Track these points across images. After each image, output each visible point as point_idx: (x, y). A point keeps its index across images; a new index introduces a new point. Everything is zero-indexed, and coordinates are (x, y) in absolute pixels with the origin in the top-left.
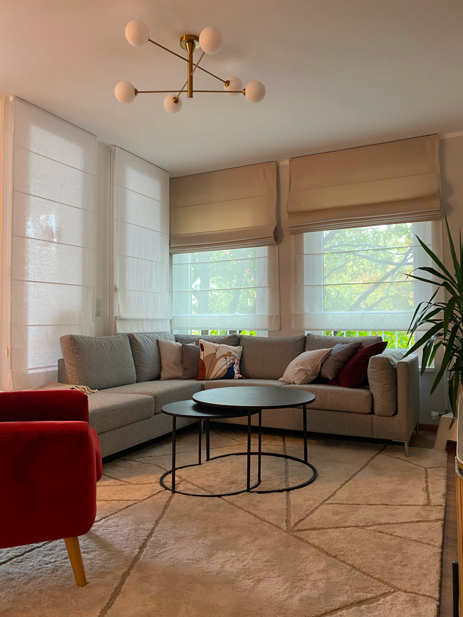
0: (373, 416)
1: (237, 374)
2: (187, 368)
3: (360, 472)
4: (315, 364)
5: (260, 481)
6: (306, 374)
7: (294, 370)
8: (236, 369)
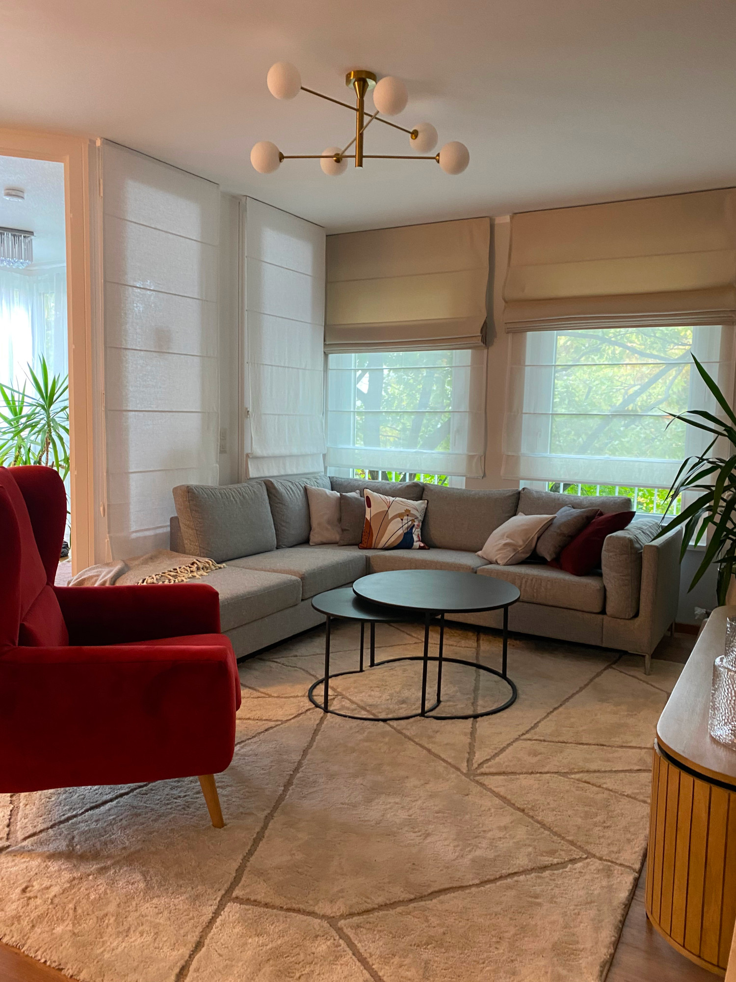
0: (605, 616)
1: (417, 541)
2: (347, 530)
3: (577, 695)
4: (529, 538)
5: (439, 701)
6: (514, 550)
7: (497, 543)
8: (415, 535)
